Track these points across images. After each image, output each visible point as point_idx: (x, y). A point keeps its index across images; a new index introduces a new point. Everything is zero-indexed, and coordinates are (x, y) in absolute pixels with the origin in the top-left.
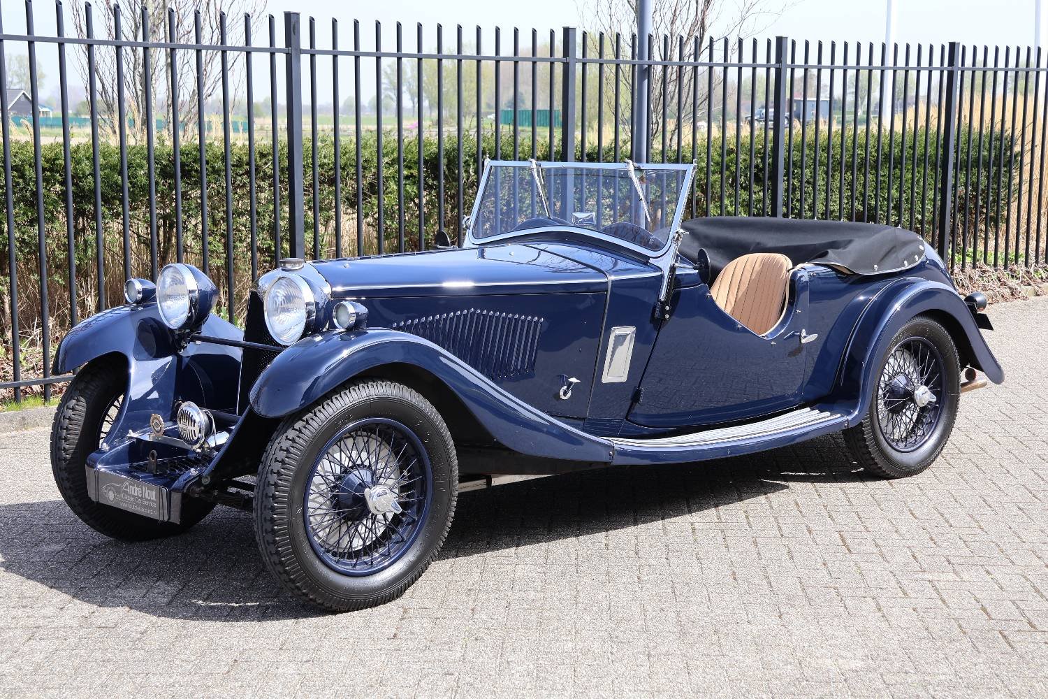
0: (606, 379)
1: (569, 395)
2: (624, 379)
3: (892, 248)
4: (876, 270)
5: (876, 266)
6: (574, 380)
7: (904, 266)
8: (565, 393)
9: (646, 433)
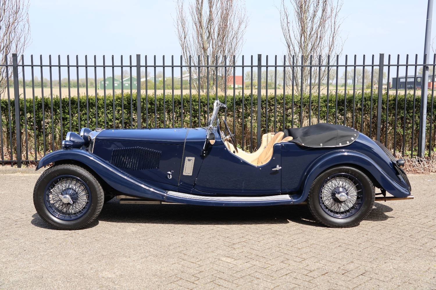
0: (184, 174)
2: (191, 175)
3: (334, 138)
4: (321, 146)
5: (321, 144)
7: (339, 145)
8: (169, 177)
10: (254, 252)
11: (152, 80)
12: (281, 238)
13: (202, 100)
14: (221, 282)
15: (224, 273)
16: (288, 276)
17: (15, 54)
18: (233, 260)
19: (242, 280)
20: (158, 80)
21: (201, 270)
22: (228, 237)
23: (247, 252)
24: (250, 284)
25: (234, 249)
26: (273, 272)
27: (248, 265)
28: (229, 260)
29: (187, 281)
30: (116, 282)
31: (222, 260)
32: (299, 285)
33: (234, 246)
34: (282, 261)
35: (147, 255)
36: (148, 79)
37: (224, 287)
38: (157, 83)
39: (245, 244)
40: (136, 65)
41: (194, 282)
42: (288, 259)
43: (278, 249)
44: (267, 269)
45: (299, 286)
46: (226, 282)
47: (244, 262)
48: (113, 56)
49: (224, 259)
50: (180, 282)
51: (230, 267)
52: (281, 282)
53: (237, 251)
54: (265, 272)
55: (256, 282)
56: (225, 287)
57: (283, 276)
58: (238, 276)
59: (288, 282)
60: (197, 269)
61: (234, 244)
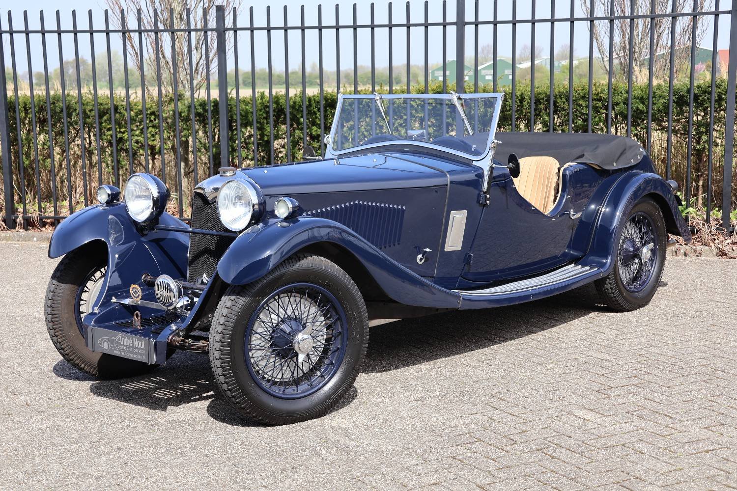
0: (447, 248)
1: (423, 261)
2: (459, 248)
3: (624, 151)
4: (615, 166)
5: (614, 164)
6: (428, 250)
7: (631, 163)
8: (421, 260)
9: (473, 286)
10: (650, 405)
11: (546, 64)
12: (723, 383)
13: (601, 95)
14: (559, 452)
15: (570, 437)
16: (709, 455)
17: (220, 6)
18: (599, 416)
19: (605, 452)
20: (559, 66)
21: (524, 429)
22: (603, 375)
23: (633, 405)
24: (619, 459)
25: (609, 396)
26: (678, 443)
27: (628, 427)
28: (589, 416)
29: (491, 445)
30: (353, 437)
31: (574, 415)
32: (729, 473)
33: (611, 393)
34: (707, 426)
35: (427, 395)
36: (536, 62)
37: (563, 461)
38: (556, 72)
39: (636, 389)
40: (455, 20)
41: (504, 448)
42: (722, 424)
43: (708, 404)
44: (667, 437)
45: (728, 475)
46: (570, 453)
47: (621, 421)
48: (408, 2)
49: (578, 413)
50: (476, 446)
51: (586, 428)
52: (688, 464)
53: (615, 400)
54: (661, 443)
55: (633, 458)
56: (565, 462)
57: (697, 453)
58: (599, 445)
59: (704, 464)
60: (518, 426)
61: (612, 388)
